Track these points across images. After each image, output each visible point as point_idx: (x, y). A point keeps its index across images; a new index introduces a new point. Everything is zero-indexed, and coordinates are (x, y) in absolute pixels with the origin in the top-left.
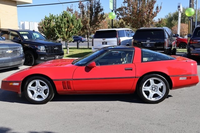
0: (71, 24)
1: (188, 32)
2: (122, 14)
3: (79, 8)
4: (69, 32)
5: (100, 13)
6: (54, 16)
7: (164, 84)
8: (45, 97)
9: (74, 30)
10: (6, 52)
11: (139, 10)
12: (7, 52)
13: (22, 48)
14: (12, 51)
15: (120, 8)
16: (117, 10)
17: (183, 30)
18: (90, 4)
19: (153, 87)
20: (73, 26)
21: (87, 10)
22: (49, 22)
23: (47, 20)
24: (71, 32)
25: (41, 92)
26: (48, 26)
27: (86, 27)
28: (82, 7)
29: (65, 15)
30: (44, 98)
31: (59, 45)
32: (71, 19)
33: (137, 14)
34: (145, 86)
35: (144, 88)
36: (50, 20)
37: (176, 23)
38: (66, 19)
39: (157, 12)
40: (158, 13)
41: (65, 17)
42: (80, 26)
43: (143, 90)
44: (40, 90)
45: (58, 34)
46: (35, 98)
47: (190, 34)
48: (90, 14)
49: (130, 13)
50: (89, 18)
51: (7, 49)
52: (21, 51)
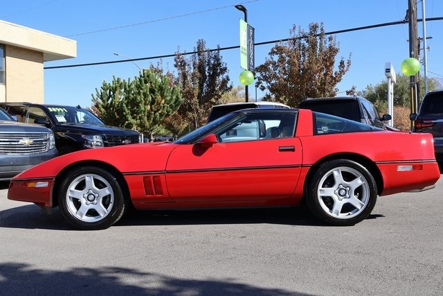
0: (159, 97)
1: (410, 125)
2: (266, 79)
3: (176, 66)
4: (155, 112)
5: (220, 78)
6: (122, 81)
7: (365, 182)
8: (105, 213)
9: (165, 109)
10: (19, 143)
11: (303, 70)
12: (21, 141)
13: (52, 137)
14: (31, 141)
15: (262, 66)
16: (257, 70)
17: (400, 120)
18: (200, 60)
19: (341, 189)
20: (163, 102)
21: (192, 71)
22: (112, 93)
23: (107, 89)
24: (157, 114)
25: (95, 201)
26: (109, 102)
27: (190, 107)
28: (181, 65)
29: (145, 78)
30: (103, 216)
31: (133, 136)
32: (160, 86)
33: (299, 76)
34: (323, 187)
35: (322, 191)
36: (114, 90)
37: (384, 106)
38: (148, 85)
39: (342, 72)
40: (344, 74)
41: (146, 82)
42: (177, 100)
43: (320, 194)
44: (94, 197)
45: (130, 117)
46: (82, 215)
47: (415, 113)
48: (200, 79)
49: (285, 77)
50: (197, 87)
51: (21, 136)
52: (51, 144)
